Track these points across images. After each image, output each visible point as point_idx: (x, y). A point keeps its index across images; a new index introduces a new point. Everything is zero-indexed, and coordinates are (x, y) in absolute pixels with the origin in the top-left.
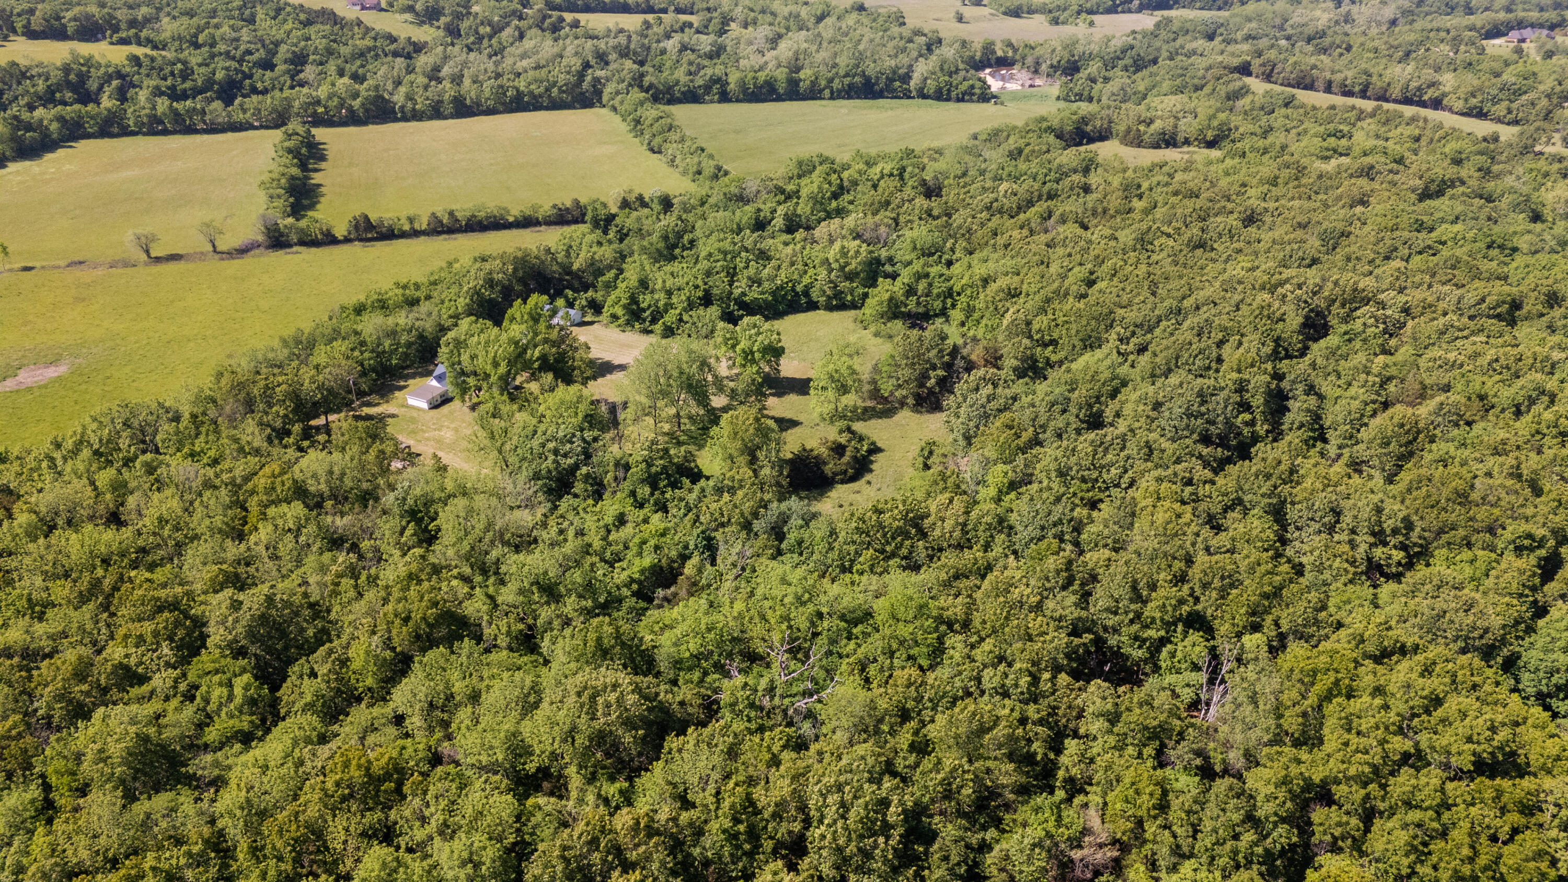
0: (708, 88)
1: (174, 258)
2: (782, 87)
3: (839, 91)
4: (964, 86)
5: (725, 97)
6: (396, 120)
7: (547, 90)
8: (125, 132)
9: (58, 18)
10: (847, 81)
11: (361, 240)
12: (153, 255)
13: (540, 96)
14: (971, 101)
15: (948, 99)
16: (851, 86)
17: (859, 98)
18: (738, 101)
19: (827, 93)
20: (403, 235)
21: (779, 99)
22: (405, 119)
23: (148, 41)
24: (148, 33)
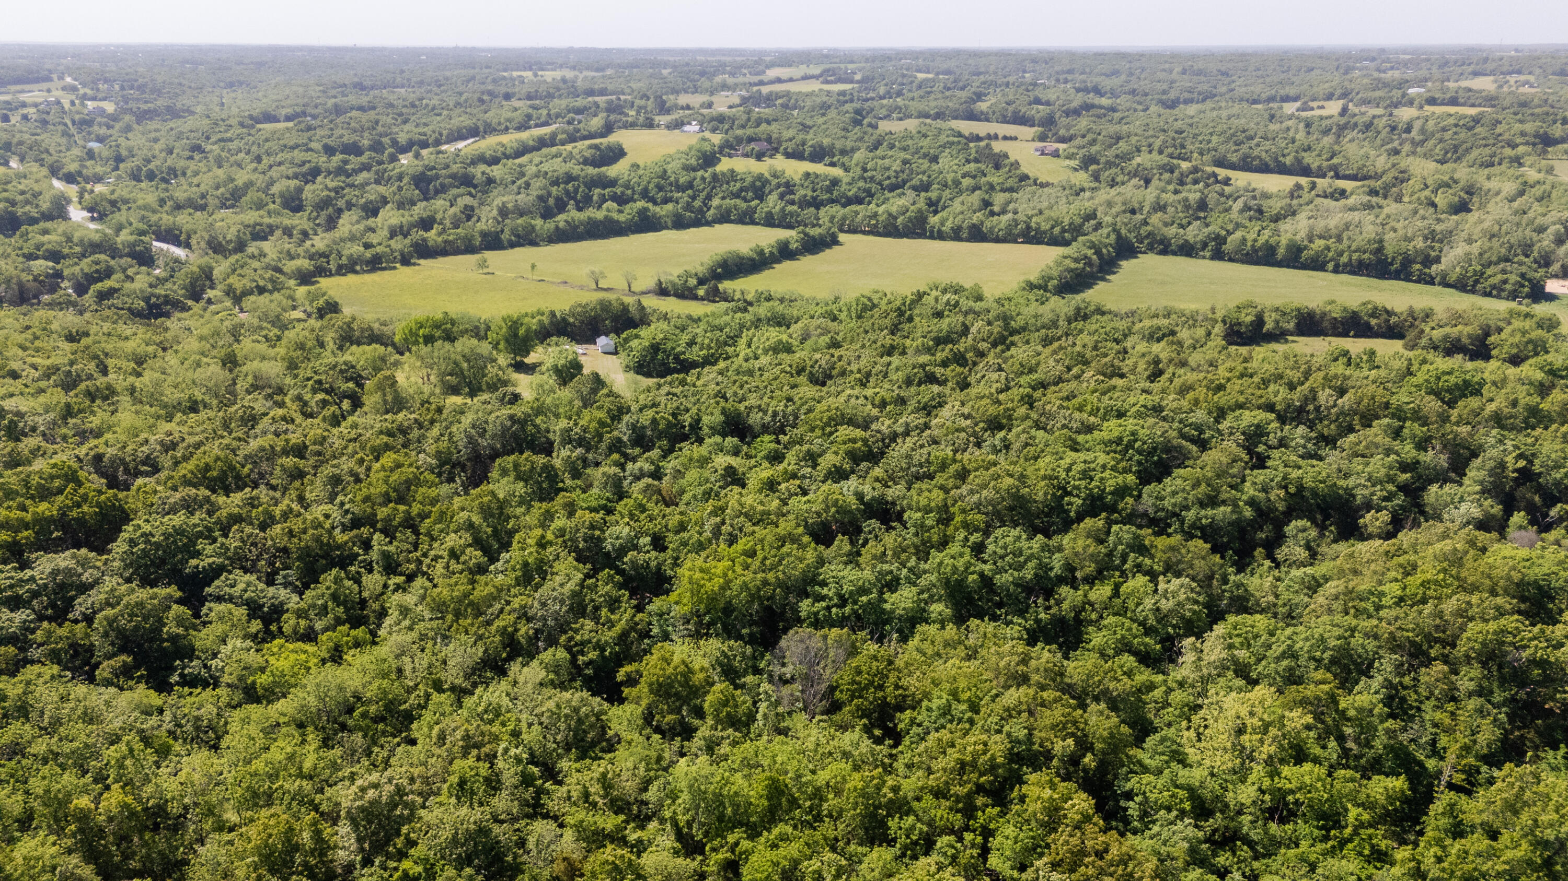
0: (1205, 245)
1: (607, 290)
2: (1281, 252)
3: (1345, 265)
4: (1496, 280)
5: (1218, 255)
6: (926, 237)
7: (1053, 227)
8: (753, 222)
9: (806, 142)
10: (1355, 256)
12: (599, 286)
13: (1045, 232)
14: (1498, 297)
15: (1473, 291)
16: (1361, 263)
17: (1368, 275)
18: (1231, 260)
19: (1330, 266)
21: (1279, 264)
22: (932, 237)
23: (843, 165)
24: (845, 159)
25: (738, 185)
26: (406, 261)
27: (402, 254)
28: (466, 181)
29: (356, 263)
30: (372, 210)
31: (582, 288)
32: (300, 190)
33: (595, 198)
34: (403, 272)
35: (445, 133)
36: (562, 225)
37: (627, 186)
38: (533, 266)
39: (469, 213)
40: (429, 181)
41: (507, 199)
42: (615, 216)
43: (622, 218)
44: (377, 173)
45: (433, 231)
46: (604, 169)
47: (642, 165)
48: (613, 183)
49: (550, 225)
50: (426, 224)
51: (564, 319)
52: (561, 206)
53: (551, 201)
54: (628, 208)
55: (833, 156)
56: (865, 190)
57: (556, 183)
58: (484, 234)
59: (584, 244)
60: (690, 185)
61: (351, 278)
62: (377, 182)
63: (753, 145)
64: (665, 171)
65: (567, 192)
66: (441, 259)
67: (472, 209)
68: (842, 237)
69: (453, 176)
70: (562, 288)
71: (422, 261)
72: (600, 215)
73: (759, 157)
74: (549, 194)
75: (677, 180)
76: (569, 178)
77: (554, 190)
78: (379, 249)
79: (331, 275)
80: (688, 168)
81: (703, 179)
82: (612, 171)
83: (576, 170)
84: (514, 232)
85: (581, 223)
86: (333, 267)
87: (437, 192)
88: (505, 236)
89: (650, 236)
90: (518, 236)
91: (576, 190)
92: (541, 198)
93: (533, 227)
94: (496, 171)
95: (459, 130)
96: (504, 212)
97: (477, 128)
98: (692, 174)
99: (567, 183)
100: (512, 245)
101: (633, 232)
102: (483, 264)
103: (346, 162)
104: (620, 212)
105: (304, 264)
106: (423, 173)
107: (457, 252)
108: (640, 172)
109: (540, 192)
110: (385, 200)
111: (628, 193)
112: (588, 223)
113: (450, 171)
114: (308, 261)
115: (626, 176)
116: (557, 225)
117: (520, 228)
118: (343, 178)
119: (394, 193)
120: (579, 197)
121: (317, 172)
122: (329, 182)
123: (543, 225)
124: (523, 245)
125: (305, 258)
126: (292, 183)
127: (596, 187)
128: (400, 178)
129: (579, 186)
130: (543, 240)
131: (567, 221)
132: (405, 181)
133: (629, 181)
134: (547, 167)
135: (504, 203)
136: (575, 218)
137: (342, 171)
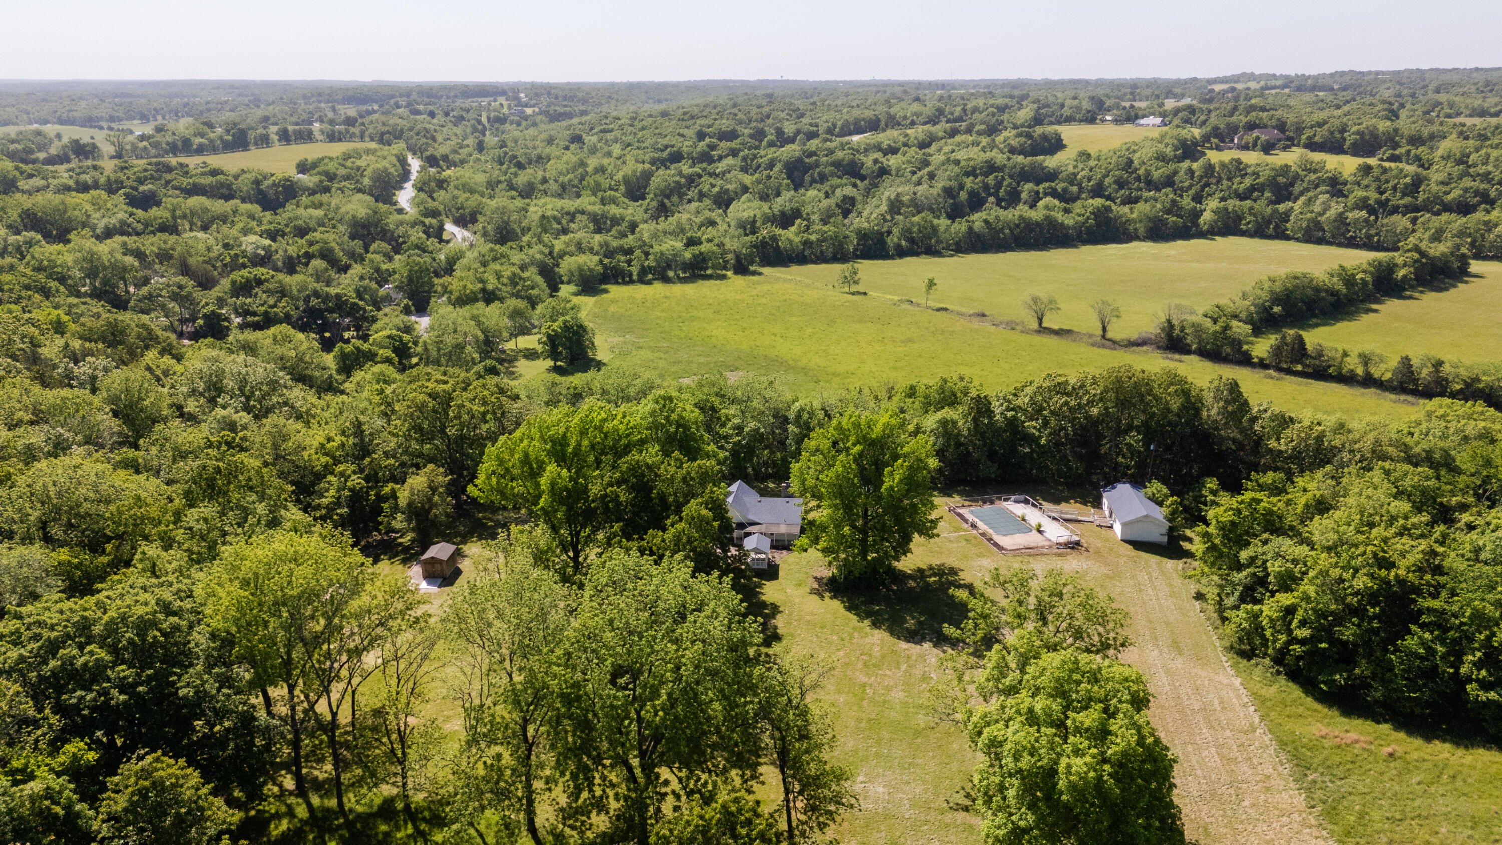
1: (1059, 333)
8: (1281, 235)
9: (1343, 130)
11: (1279, 369)
12: (1045, 324)
20: (1347, 379)
23: (1418, 159)
24: (1422, 151)
25: (1247, 182)
26: (742, 269)
27: (738, 258)
28: (852, 170)
29: (669, 267)
30: (724, 201)
31: (1012, 325)
32: (647, 176)
33: (1024, 196)
34: (736, 283)
35: (839, 124)
36: (978, 226)
37: (1072, 179)
38: (931, 284)
39: (847, 207)
40: (807, 169)
41: (905, 190)
42: (1059, 216)
43: (1069, 221)
44: (745, 159)
45: (793, 229)
46: (1039, 159)
47: (1093, 152)
48: (1052, 176)
49: (960, 227)
50: (785, 220)
51: (1012, 423)
52: (976, 203)
53: (963, 195)
54: (1077, 208)
55: (1396, 146)
56: (1477, 193)
57: (971, 173)
58: (863, 236)
59: (1010, 256)
60: (1169, 181)
61: (658, 289)
62: (745, 170)
63: (1255, 133)
64: (1130, 162)
65: (986, 187)
66: (795, 269)
67: (852, 201)
68: (1476, 267)
69: (837, 164)
70: (976, 324)
71: (766, 271)
72: (1037, 215)
73: (1268, 148)
74: (961, 187)
75: (1148, 173)
76: (991, 168)
77: (969, 182)
78: (705, 248)
79: (632, 282)
80: (1161, 158)
81: (1191, 172)
82: (1051, 162)
83: (1000, 158)
84: (906, 233)
85: (1008, 224)
86: (635, 270)
87: (813, 181)
88: (892, 241)
89: (1113, 249)
90: (911, 240)
91: (999, 185)
92: (948, 192)
93: (935, 229)
94: (893, 161)
95: (857, 122)
96: (895, 207)
97: (878, 120)
98: (1172, 166)
99: (987, 175)
100: (901, 253)
101: (1086, 242)
102: (851, 279)
103: (713, 147)
104: (1067, 211)
105: (590, 261)
106: (799, 160)
107: (821, 259)
108: (1092, 163)
109: (948, 184)
110: (745, 189)
111: (1075, 189)
112: (1018, 226)
113: (833, 158)
114: (597, 258)
115: (1071, 169)
116: (970, 229)
117: (915, 229)
118: (705, 165)
119: (758, 182)
120: (1002, 193)
121: (677, 157)
122: (686, 168)
123: (949, 227)
124: (917, 254)
125: (597, 254)
126: (640, 167)
127: (1028, 181)
128: (771, 165)
129: (1003, 179)
130: (947, 248)
131: (986, 222)
132: (775, 169)
133: (1075, 175)
134: (960, 155)
135: (898, 195)
136: (997, 218)
137: (706, 157)
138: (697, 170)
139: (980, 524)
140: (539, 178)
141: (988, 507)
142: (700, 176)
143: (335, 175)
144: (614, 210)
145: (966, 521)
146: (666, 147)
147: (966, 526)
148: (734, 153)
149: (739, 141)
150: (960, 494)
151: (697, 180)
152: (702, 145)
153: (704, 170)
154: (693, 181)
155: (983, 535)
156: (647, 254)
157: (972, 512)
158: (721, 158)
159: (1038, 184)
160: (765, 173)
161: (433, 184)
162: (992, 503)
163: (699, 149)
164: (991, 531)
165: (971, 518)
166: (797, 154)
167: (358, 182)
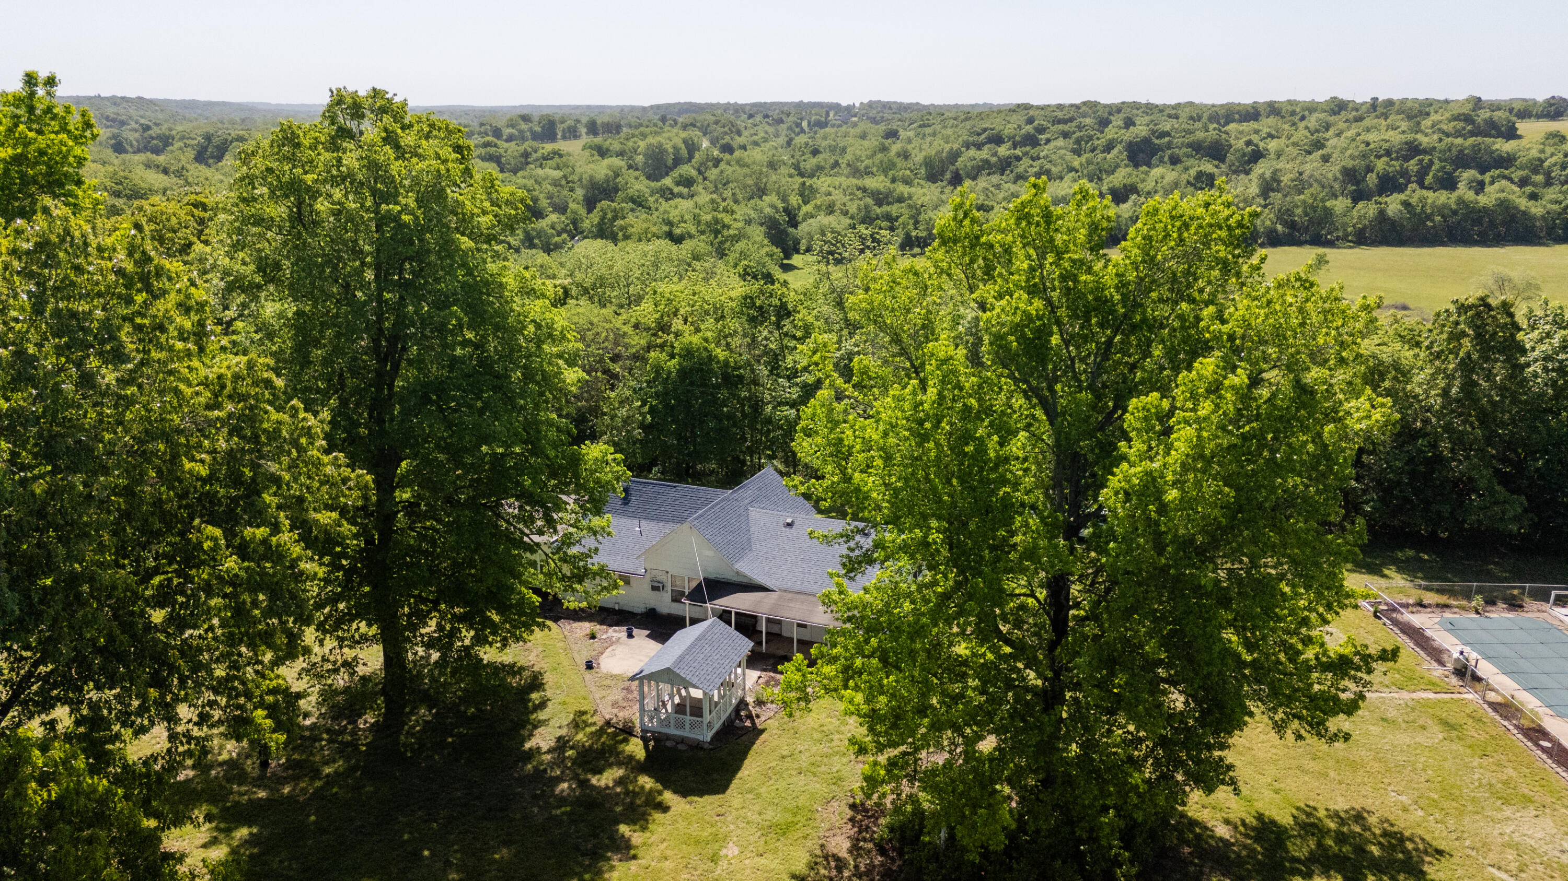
28: (1217, 152)
32: (954, 156)
33: (1463, 181)
36: (1393, 210)
37: (1536, 166)
38: (1321, 260)
40: (1155, 149)
42: (1523, 203)
43: (1536, 209)
44: (1078, 141)
46: (1488, 140)
48: (1506, 161)
49: (1368, 210)
52: (1391, 189)
53: (1372, 180)
57: (1385, 154)
65: (1404, 173)
69: (1196, 146)
72: (1488, 199)
74: (1369, 169)
76: (1413, 150)
77: (1380, 164)
82: (1504, 147)
83: (1426, 139)
84: (1285, 216)
85: (1442, 210)
87: (1162, 161)
90: (1292, 225)
91: (1424, 171)
92: (1350, 174)
93: (1328, 212)
94: (1273, 145)
96: (1269, 187)
99: (1407, 159)
104: (1532, 198)
106: (1146, 141)
109: (1350, 164)
110: (1072, 169)
111: (1539, 178)
112: (1455, 213)
113: (1191, 138)
114: (849, 221)
115: (1534, 153)
116: (1382, 213)
117: (1299, 211)
118: (1028, 148)
119: (1089, 162)
120: (1429, 179)
121: (997, 140)
122: (1003, 150)
123: (1349, 210)
124: (1299, 243)
125: (852, 218)
126: (947, 147)
127: (1466, 166)
128: (1109, 148)
129: (1431, 163)
130: (1345, 238)
131: (1406, 204)
132: (1115, 152)
133: (1542, 161)
134: (1371, 137)
135: (1275, 172)
136: (1422, 200)
137: (1031, 140)
138: (1018, 152)
139: (1485, 669)
140: (832, 161)
141: (1500, 615)
142: (1018, 159)
143: (608, 150)
144: (902, 189)
145: (1436, 654)
146: (985, 130)
147: (1438, 672)
148: (1066, 135)
149: (1074, 124)
150: (1405, 568)
151: (1015, 163)
152: (1029, 128)
153: (1026, 154)
154: (1009, 164)
155: (1506, 709)
156: (916, 223)
157: (1451, 627)
158: (1048, 141)
159: (1482, 172)
160: (1101, 156)
161: (710, 164)
162: (1514, 605)
163: (1023, 131)
164: (1529, 702)
165: (1453, 646)
166: (1144, 133)
167: (631, 158)
